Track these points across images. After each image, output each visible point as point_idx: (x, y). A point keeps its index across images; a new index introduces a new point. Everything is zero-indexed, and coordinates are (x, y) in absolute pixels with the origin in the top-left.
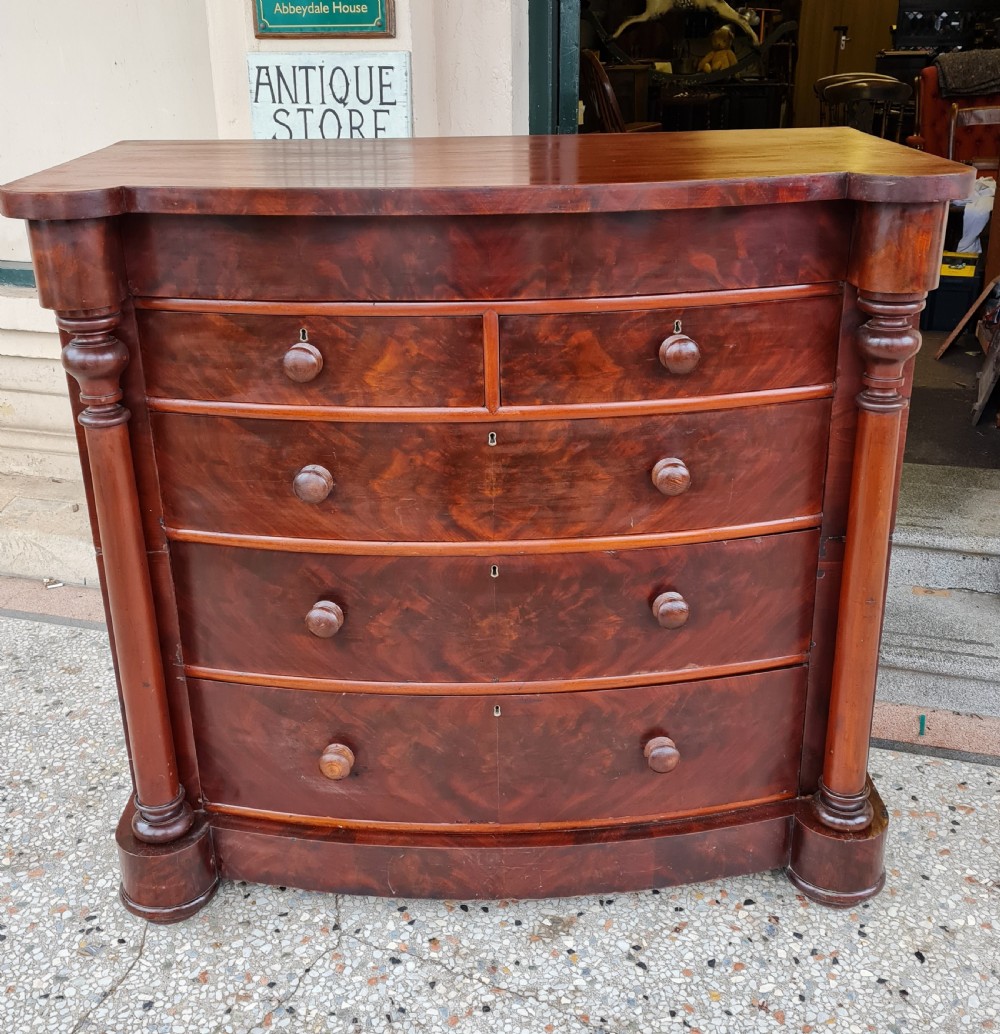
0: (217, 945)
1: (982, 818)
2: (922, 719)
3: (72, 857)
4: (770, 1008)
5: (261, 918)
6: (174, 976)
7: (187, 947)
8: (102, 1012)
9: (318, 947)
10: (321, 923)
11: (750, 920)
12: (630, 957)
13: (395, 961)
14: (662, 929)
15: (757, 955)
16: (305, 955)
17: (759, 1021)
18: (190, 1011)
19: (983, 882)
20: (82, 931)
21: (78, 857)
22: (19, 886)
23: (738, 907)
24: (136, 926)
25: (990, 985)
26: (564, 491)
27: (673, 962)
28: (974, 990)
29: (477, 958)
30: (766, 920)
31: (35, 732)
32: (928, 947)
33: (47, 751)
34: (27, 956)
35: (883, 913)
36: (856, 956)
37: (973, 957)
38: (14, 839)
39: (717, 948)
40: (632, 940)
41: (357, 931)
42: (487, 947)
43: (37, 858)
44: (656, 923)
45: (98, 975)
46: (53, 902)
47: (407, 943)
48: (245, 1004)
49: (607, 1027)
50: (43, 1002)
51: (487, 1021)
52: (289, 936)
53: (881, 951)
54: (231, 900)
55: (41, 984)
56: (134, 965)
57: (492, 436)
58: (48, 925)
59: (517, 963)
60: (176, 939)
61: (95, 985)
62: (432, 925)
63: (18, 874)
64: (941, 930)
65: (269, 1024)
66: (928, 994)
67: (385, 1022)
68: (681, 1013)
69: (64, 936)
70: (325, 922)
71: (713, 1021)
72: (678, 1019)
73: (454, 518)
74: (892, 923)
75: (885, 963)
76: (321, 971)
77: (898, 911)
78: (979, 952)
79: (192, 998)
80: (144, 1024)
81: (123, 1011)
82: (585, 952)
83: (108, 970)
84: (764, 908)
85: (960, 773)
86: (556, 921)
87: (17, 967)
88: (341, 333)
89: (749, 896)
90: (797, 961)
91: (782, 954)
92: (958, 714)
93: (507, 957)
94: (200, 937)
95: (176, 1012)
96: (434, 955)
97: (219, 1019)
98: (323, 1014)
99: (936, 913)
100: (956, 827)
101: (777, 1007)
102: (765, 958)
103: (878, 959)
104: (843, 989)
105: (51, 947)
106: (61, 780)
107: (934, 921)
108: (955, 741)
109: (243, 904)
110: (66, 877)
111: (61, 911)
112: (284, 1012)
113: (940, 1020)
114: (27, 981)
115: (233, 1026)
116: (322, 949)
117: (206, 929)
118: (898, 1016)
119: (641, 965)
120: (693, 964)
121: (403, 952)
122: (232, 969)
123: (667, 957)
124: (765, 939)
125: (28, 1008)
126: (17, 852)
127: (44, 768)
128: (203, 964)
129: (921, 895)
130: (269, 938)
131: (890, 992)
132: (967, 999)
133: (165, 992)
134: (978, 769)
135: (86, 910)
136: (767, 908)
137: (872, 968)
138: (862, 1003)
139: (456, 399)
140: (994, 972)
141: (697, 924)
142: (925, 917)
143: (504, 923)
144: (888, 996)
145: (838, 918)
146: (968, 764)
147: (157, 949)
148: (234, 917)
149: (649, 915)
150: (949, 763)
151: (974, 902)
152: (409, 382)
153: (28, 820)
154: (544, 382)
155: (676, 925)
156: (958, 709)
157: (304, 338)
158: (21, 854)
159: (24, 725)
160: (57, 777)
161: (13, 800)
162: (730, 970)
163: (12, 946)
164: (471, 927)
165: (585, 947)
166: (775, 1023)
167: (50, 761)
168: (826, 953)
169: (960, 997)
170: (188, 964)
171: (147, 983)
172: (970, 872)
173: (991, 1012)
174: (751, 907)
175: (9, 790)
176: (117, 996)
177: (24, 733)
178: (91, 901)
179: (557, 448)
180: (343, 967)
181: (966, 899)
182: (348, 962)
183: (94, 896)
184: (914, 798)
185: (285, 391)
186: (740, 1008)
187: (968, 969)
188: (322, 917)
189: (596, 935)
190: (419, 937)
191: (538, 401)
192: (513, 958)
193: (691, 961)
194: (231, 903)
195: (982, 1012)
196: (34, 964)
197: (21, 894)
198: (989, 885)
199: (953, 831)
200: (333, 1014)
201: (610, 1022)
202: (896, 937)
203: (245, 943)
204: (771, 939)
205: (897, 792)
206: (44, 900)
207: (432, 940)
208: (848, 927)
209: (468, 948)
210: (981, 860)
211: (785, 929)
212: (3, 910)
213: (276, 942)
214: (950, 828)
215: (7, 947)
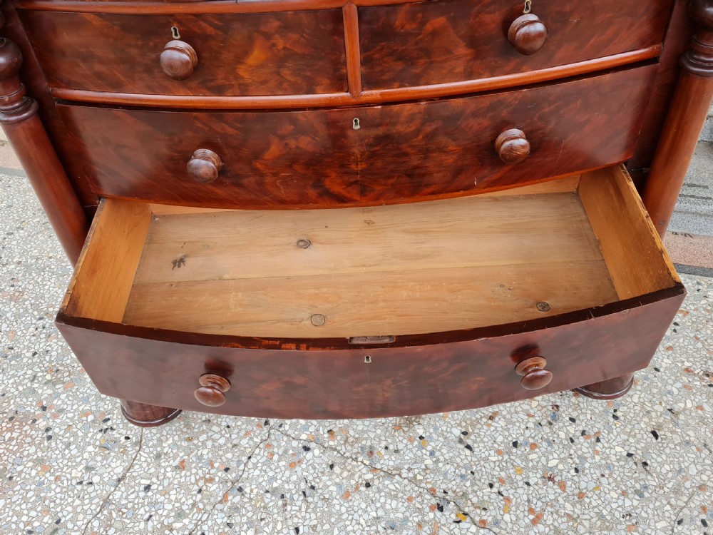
0: (189, 440)
1: (694, 320)
4: (557, 479)
5: (217, 417)
6: (163, 464)
7: (170, 441)
8: (118, 494)
9: (255, 439)
10: (256, 420)
11: (540, 408)
12: (461, 441)
13: (307, 449)
14: (481, 417)
15: (545, 436)
16: (247, 446)
17: (549, 490)
18: (174, 492)
19: (696, 372)
20: (101, 431)
22: (58, 396)
24: (133, 431)
25: (703, 456)
26: (419, 162)
27: (490, 444)
28: (692, 460)
29: (360, 445)
30: (550, 408)
31: (60, 272)
32: (660, 426)
34: (67, 451)
35: (629, 399)
36: (611, 435)
37: (691, 433)
38: (52, 359)
39: (518, 431)
40: (462, 427)
41: (281, 426)
42: (366, 436)
43: (68, 373)
45: (113, 465)
46: (81, 408)
47: (313, 434)
48: (210, 485)
49: (448, 497)
50: (79, 487)
51: (369, 494)
52: (236, 431)
53: (629, 430)
55: (77, 473)
56: (136, 456)
57: (356, 121)
58: (79, 427)
59: (386, 448)
60: (162, 435)
61: (112, 473)
63: (57, 387)
64: (668, 412)
65: (226, 501)
66: (661, 465)
67: (302, 497)
68: (496, 485)
69: (90, 435)
71: (518, 490)
72: (495, 490)
73: (327, 187)
74: (636, 407)
75: (632, 440)
76: (259, 457)
77: (640, 398)
78: (695, 430)
79: (176, 482)
80: (146, 503)
81: (131, 493)
82: (430, 437)
83: (119, 462)
84: (549, 398)
87: (61, 461)
88: (210, 30)
90: (572, 441)
91: (562, 435)
92: (676, 234)
93: (380, 443)
94: (178, 433)
95: (165, 493)
96: (331, 443)
97: (194, 498)
98: (262, 492)
99: (665, 398)
100: (678, 328)
101: (560, 478)
102: (551, 438)
103: (626, 437)
104: (604, 462)
105: (82, 444)
107: (664, 405)
110: (89, 388)
111: (87, 415)
112: (236, 491)
113: (670, 485)
114: (68, 471)
115: (203, 503)
116: (258, 440)
117: (182, 427)
118: (642, 483)
119: (468, 447)
120: (503, 445)
121: (311, 441)
122: (200, 458)
123: (485, 440)
124: (550, 424)
125: (69, 493)
126: (55, 369)
128: (181, 454)
129: (655, 384)
130: (223, 432)
131: (636, 464)
132: (687, 467)
133: (158, 477)
134: (690, 279)
135: (103, 414)
136: (551, 398)
137: (623, 445)
138: (617, 473)
139: (322, 87)
140: (705, 445)
141: (505, 413)
142: (657, 402)
144: (634, 467)
145: (598, 405)
146: (683, 274)
147: (151, 444)
148: (199, 417)
151: (690, 389)
152: (278, 74)
154: (400, 68)
155: (490, 414)
156: (677, 231)
157: (176, 35)
158: (58, 370)
159: (53, 267)
162: (528, 449)
163: (56, 444)
165: (431, 434)
166: (559, 491)
168: (592, 433)
169: (683, 467)
170: (171, 455)
171: (146, 470)
172: (687, 364)
173: (704, 478)
174: (540, 398)
175: (47, 320)
176: (126, 481)
178: (106, 407)
179: (413, 128)
180: (272, 454)
181: (685, 386)
182: (276, 450)
183: (108, 402)
185: (166, 83)
186: (535, 480)
187: (688, 443)
189: (438, 424)
190: (321, 428)
191: (396, 84)
192: (383, 444)
193: (501, 443)
195: (698, 478)
196: (72, 458)
197: (60, 402)
198: (701, 374)
199: (675, 331)
200: (267, 492)
201: (450, 493)
202: (638, 419)
203: (208, 437)
204: (554, 423)
206: (75, 407)
207: (330, 431)
208: (606, 411)
209: (354, 437)
210: (694, 354)
211: (564, 415)
212: (49, 415)
213: (228, 436)
214: (673, 329)
215: (53, 445)
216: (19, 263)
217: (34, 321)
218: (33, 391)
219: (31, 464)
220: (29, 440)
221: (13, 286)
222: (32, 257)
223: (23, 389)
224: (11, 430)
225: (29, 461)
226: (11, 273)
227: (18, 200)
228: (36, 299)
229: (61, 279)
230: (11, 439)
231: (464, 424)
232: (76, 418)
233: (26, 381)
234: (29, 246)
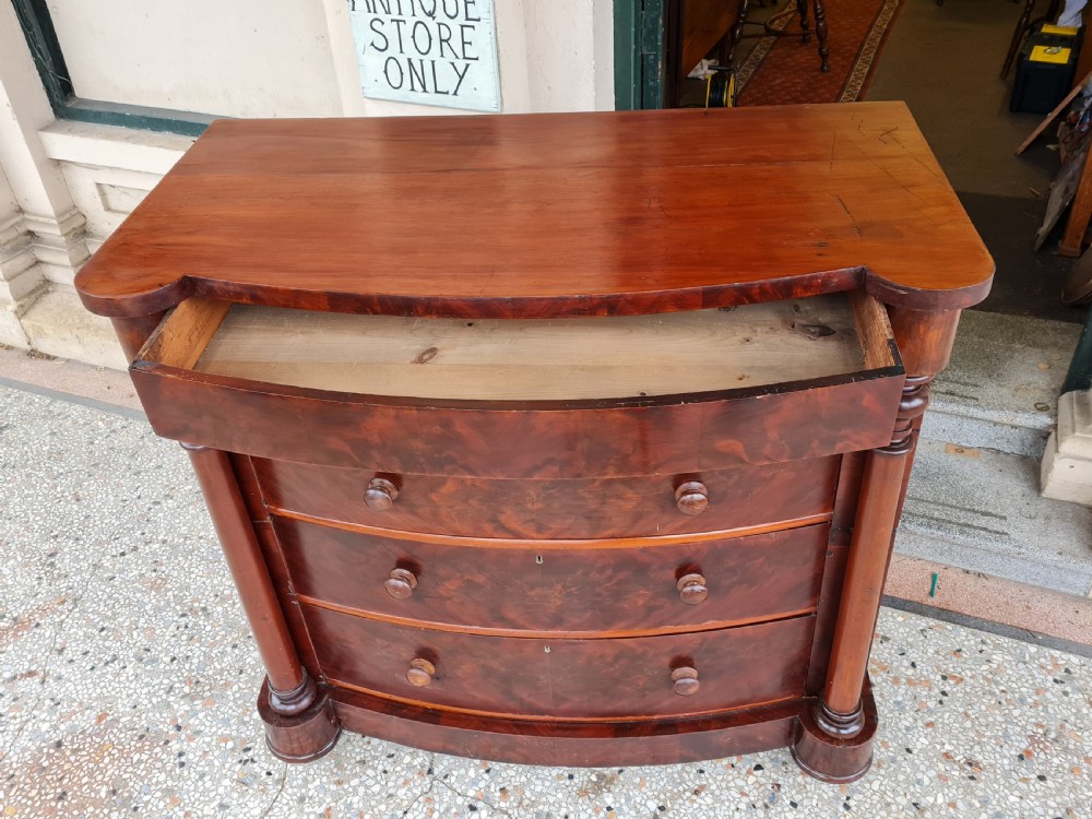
0: (339, 783)
1: (968, 690)
2: (934, 577)
3: (235, 688)
5: (375, 758)
6: (306, 810)
7: (317, 783)
9: (415, 791)
10: (419, 767)
11: (757, 786)
13: (473, 808)
14: (685, 790)
16: (405, 798)
20: (240, 762)
21: (240, 688)
22: (195, 714)
23: (749, 773)
24: (278, 765)
29: (536, 810)
30: (770, 787)
31: (211, 558)
33: (219, 578)
34: (200, 783)
35: (867, 786)
38: (193, 667)
39: (727, 812)
40: (659, 799)
41: (446, 777)
42: (544, 799)
43: (209, 687)
44: (680, 784)
45: (251, 805)
46: (220, 732)
47: (482, 790)
52: (393, 778)
54: (352, 738)
55: (210, 810)
56: (277, 797)
58: (216, 754)
59: (566, 817)
60: (309, 774)
61: (248, 814)
62: (504, 775)
63: (195, 703)
64: (913, 806)
69: (227, 766)
70: (422, 766)
73: (502, 522)
74: (874, 797)
76: (416, 813)
77: (881, 784)
82: (620, 809)
83: (257, 802)
84: (771, 773)
85: (958, 640)
86: (601, 777)
87: (193, 793)
89: (759, 761)
92: (968, 572)
93: (559, 811)
94: (327, 774)
96: (502, 804)
99: (912, 788)
100: (945, 698)
105: (217, 776)
106: (229, 609)
107: (909, 797)
108: (961, 604)
109: (361, 743)
110: (231, 708)
111: (226, 741)
114: (199, 807)
116: (418, 792)
117: (332, 766)
121: (479, 800)
122: (349, 806)
124: (766, 806)
126: (194, 680)
127: (217, 596)
128: (328, 800)
129: (903, 769)
130: (379, 778)
134: (973, 635)
135: (244, 741)
136: (772, 774)
141: (713, 787)
142: (902, 793)
143: (559, 777)
145: (829, 790)
146: (966, 629)
147: (295, 783)
148: (354, 755)
149: (676, 776)
150: (949, 627)
151: (946, 779)
153: (203, 649)
155: (696, 787)
156: (969, 568)
158: (198, 682)
159: (202, 550)
160: (226, 605)
161: (193, 628)
163: (189, 773)
164: (533, 778)
165: (621, 805)
167: (221, 589)
170: (317, 800)
171: (286, 816)
172: (948, 747)
174: (759, 772)
177: (202, 558)
178: (248, 733)
180: (432, 811)
181: (940, 776)
182: (437, 806)
183: (251, 727)
184: (913, 665)
188: (420, 760)
189: (631, 793)
190: (493, 785)
192: (563, 811)
194: (351, 744)
196: (206, 791)
197: (197, 722)
198: (962, 762)
199: (941, 702)
202: (874, 811)
203: (361, 782)
204: (771, 807)
205: (900, 657)
206: (214, 729)
207: (503, 790)
208: (837, 798)
209: (529, 799)
210: (960, 735)
211: (785, 798)
212: (183, 737)
213: (384, 783)
214: (939, 699)
215: (186, 773)
216: (164, 542)
217: (176, 618)
218: (169, 705)
219: (159, 794)
220: (159, 765)
221: (155, 571)
222: (180, 535)
223: (158, 702)
224: (140, 750)
225: (158, 790)
226: (154, 553)
227: (169, 460)
228: (180, 589)
229: (211, 566)
230: (140, 761)
231: (662, 797)
232: (214, 743)
233: (162, 692)
234: (177, 521)
